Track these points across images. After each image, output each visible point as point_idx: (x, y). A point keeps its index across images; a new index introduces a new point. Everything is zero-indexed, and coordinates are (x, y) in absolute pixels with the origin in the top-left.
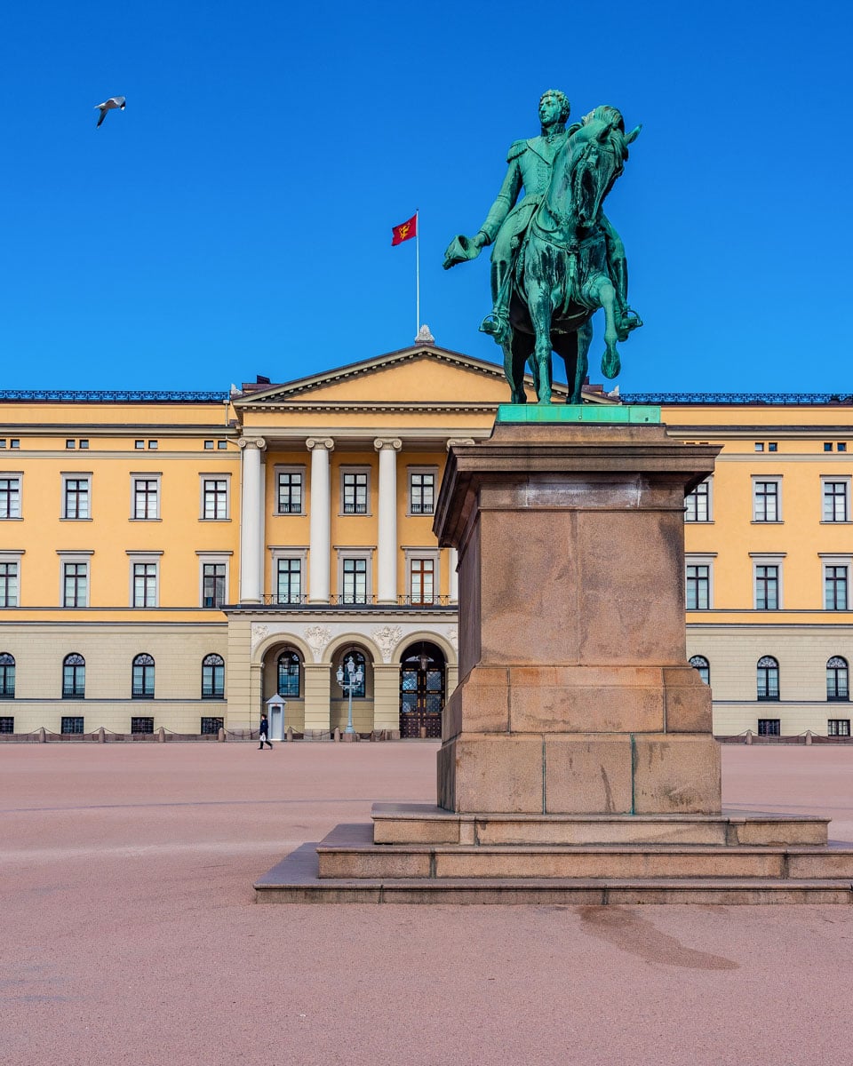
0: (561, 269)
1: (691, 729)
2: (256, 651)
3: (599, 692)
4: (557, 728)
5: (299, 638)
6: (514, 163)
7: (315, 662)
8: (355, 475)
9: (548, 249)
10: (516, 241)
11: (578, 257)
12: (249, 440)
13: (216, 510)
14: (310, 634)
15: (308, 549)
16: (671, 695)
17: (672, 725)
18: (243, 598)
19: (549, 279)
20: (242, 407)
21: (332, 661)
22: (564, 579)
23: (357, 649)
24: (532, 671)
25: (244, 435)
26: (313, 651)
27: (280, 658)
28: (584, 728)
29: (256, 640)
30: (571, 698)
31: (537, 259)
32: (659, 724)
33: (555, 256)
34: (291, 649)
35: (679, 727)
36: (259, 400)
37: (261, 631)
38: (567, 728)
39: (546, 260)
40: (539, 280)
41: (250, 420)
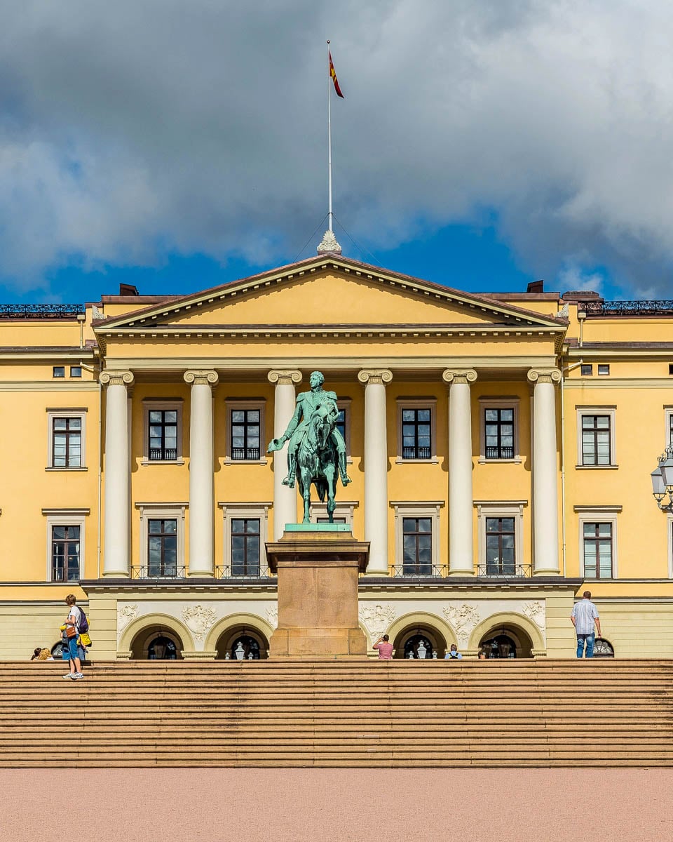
0: (313, 462)
1: (359, 653)
2: (123, 638)
3: (323, 639)
4: (307, 653)
5: (176, 621)
6: (299, 404)
7: (197, 650)
8: (246, 412)
9: (308, 455)
10: (297, 447)
11: (320, 458)
12: (113, 374)
13: (67, 456)
14: (188, 615)
15: (187, 507)
16: (351, 640)
17: (352, 652)
18: (107, 571)
19: (309, 467)
20: (106, 334)
21: (217, 648)
22: (310, 595)
23: (249, 634)
24: (298, 631)
25: (108, 367)
26: (193, 636)
27: (151, 645)
28: (317, 653)
29: (123, 622)
30: (313, 641)
31: (304, 459)
32: (346, 651)
33: (311, 458)
34: (166, 635)
35: (354, 652)
36: (127, 325)
37: (130, 611)
38: (310, 653)
39: (307, 459)
40: (305, 467)
41: (113, 350)
